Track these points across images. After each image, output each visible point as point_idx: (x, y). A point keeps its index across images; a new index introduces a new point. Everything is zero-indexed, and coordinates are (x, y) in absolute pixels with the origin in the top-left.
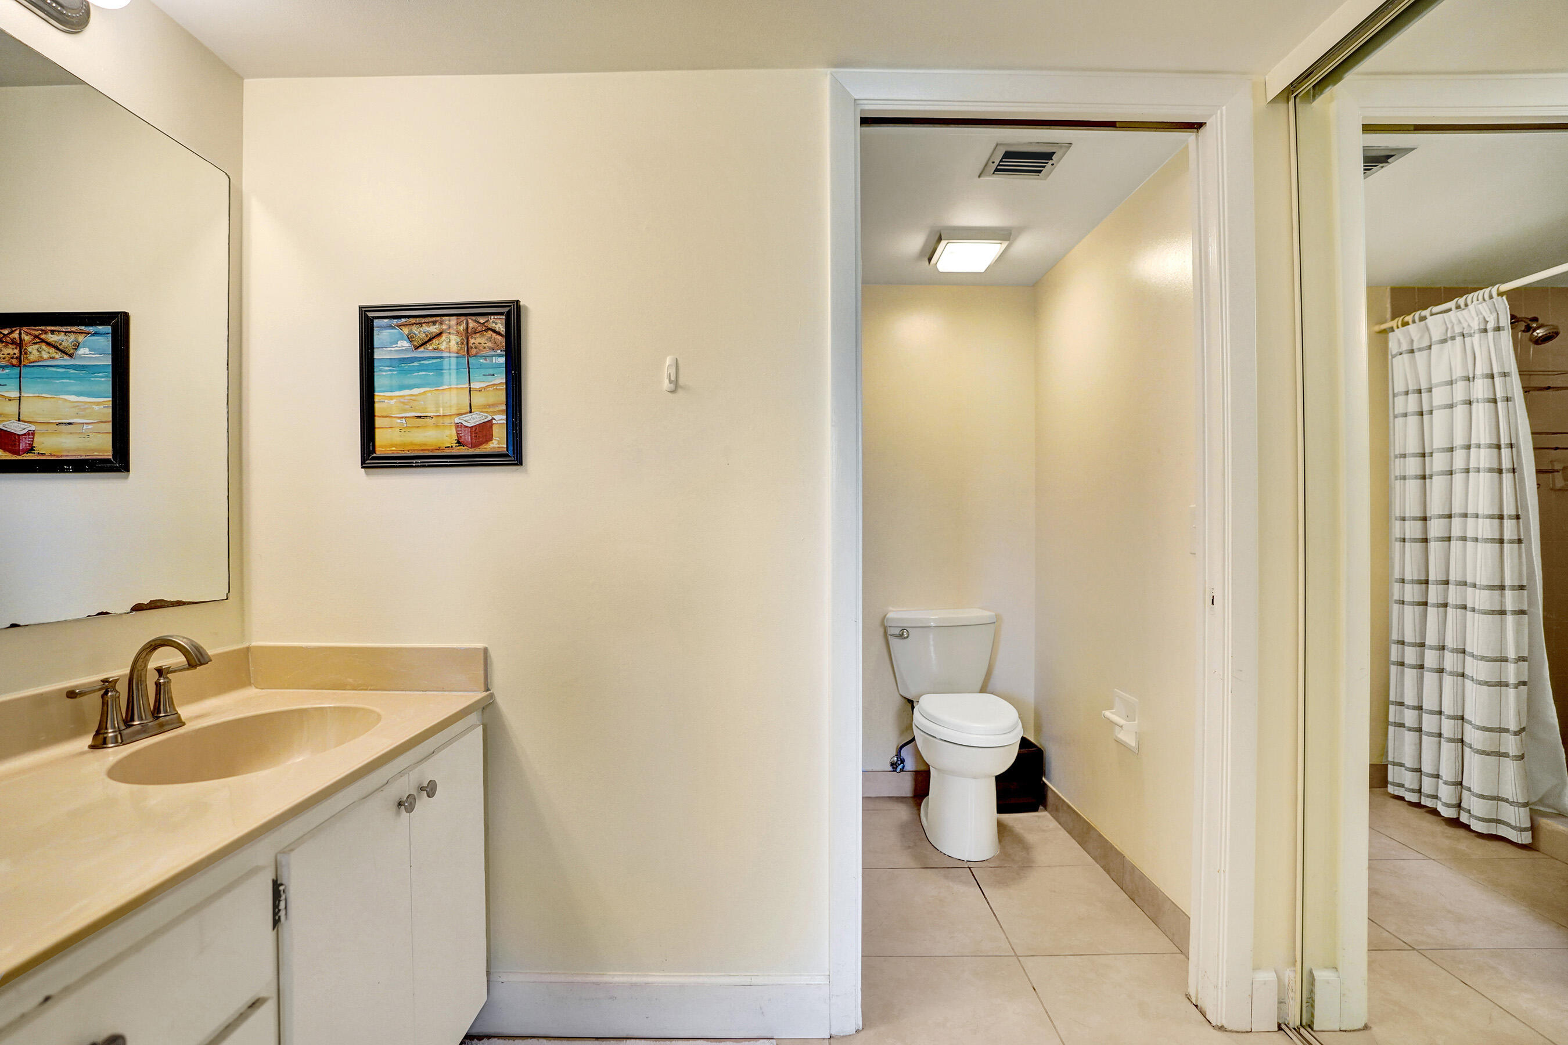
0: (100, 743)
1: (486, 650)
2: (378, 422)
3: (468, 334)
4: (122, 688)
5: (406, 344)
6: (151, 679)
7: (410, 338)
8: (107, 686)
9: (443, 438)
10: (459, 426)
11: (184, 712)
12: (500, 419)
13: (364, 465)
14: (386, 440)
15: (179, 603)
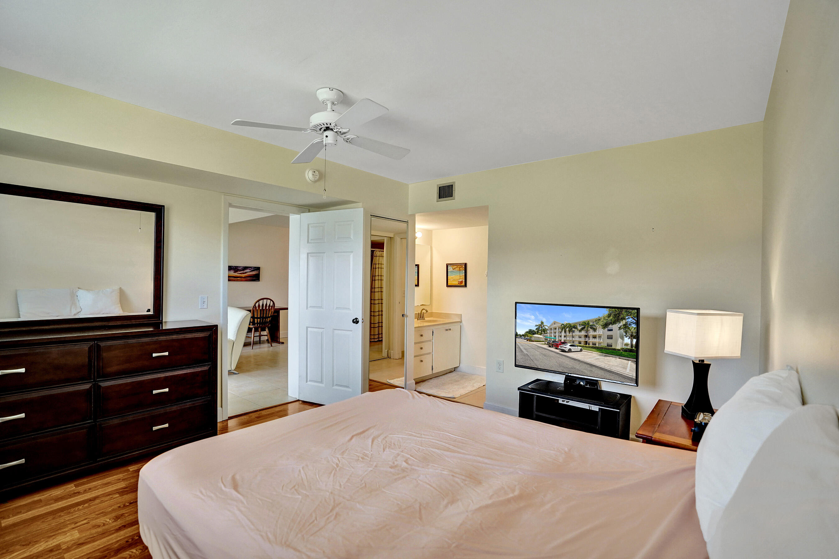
0: (418, 320)
1: (461, 314)
2: (449, 280)
3: (460, 268)
4: (420, 314)
5: (452, 269)
6: (422, 313)
7: (453, 268)
8: (419, 313)
9: (456, 283)
10: (459, 281)
11: (425, 319)
12: (464, 280)
13: (447, 287)
14: (449, 283)
15: (425, 305)
